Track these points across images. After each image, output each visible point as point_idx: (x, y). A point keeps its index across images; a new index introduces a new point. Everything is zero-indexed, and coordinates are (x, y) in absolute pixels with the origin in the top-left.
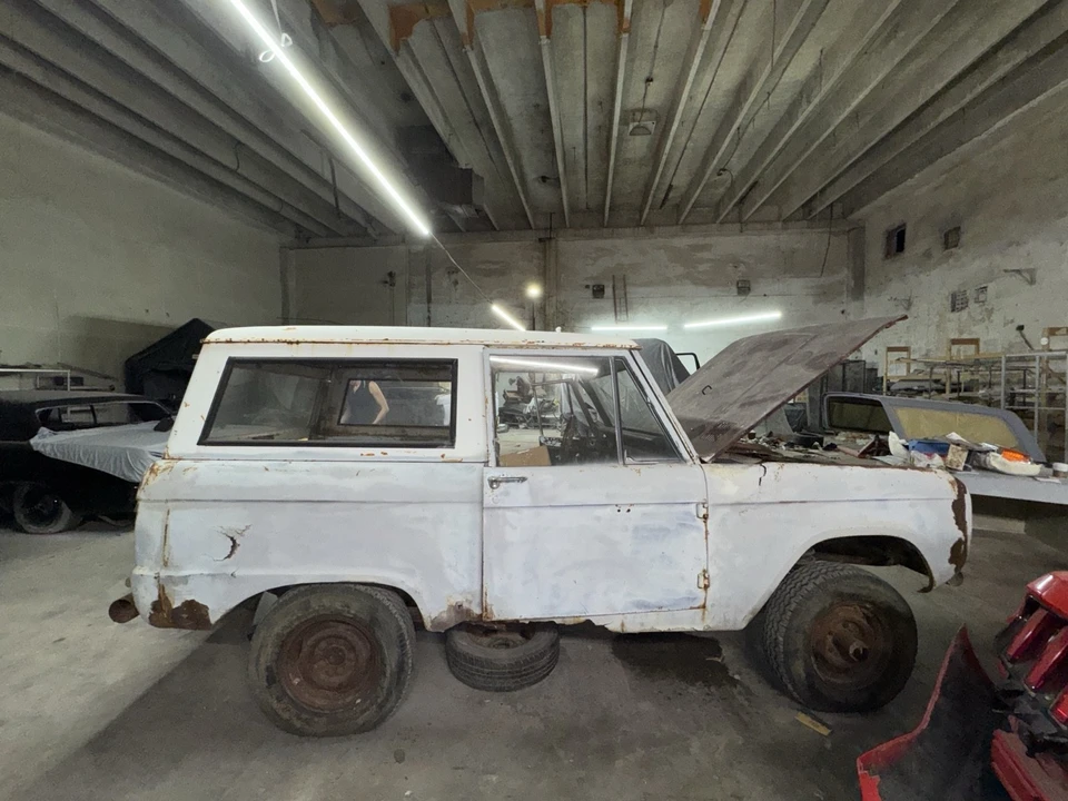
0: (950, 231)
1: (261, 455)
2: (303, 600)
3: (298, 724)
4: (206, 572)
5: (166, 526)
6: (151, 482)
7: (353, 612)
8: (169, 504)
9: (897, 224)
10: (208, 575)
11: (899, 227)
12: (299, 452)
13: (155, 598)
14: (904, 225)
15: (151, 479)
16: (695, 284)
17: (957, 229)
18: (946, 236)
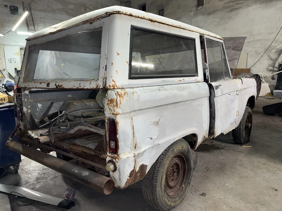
0: (161, 10)
1: (152, 83)
2: (172, 149)
3: (173, 204)
4: (150, 147)
5: (133, 126)
6: (122, 103)
7: (184, 149)
8: (131, 114)
9: (143, 3)
10: (151, 147)
11: (144, 5)
12: (163, 81)
13: (132, 169)
14: (145, 4)
15: (121, 100)
16: (68, 15)
17: (163, 9)
18: (159, 12)
